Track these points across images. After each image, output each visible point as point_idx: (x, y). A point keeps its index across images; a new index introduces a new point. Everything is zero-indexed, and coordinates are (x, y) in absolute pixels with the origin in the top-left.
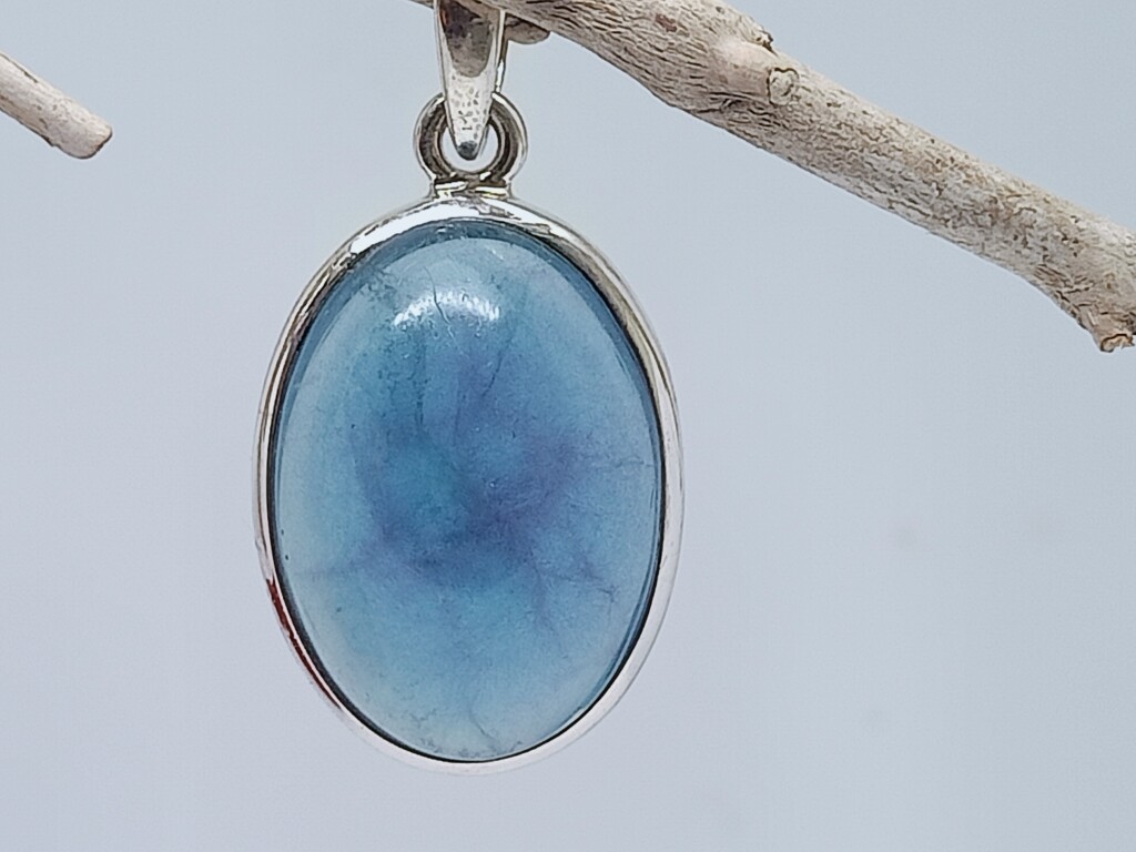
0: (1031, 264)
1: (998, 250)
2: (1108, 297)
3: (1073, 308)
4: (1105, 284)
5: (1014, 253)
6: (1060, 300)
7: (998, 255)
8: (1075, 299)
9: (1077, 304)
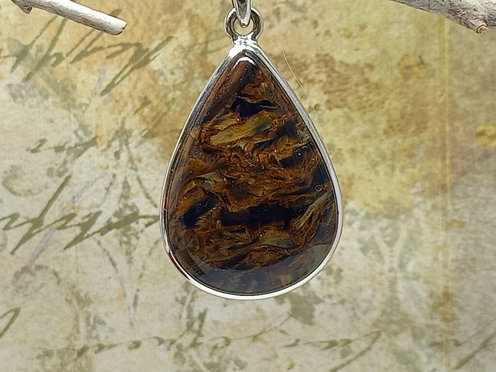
0: (447, 8)
1: (434, 6)
2: (475, 13)
3: (464, 21)
4: (473, 9)
5: (440, 5)
6: (459, 20)
7: (434, 8)
8: (464, 18)
9: (465, 19)
